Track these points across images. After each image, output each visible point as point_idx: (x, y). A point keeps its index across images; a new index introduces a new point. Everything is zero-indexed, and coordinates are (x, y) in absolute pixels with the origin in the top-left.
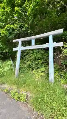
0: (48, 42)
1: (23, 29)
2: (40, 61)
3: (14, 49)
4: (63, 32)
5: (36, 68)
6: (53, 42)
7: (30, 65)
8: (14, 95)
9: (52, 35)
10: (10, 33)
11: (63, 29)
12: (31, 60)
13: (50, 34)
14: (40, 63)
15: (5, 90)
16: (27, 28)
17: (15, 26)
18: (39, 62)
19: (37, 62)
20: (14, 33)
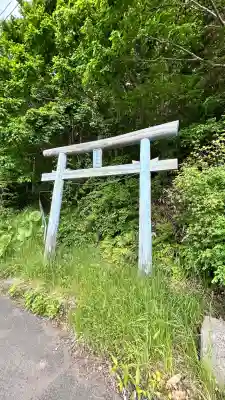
0: (138, 159)
1: (77, 117)
2: (121, 211)
3: (45, 177)
4: (179, 130)
5: (112, 233)
6: (152, 157)
7: (93, 223)
8: (32, 302)
9: (149, 138)
10: (39, 130)
11: (178, 121)
12: (98, 208)
13: (144, 136)
14: (123, 219)
15: (12, 290)
16: (89, 114)
17: (54, 108)
18: (119, 215)
19: (113, 215)
20: (49, 130)
